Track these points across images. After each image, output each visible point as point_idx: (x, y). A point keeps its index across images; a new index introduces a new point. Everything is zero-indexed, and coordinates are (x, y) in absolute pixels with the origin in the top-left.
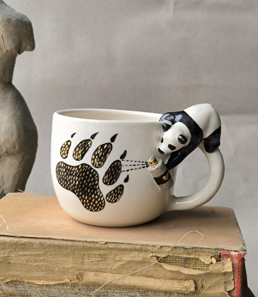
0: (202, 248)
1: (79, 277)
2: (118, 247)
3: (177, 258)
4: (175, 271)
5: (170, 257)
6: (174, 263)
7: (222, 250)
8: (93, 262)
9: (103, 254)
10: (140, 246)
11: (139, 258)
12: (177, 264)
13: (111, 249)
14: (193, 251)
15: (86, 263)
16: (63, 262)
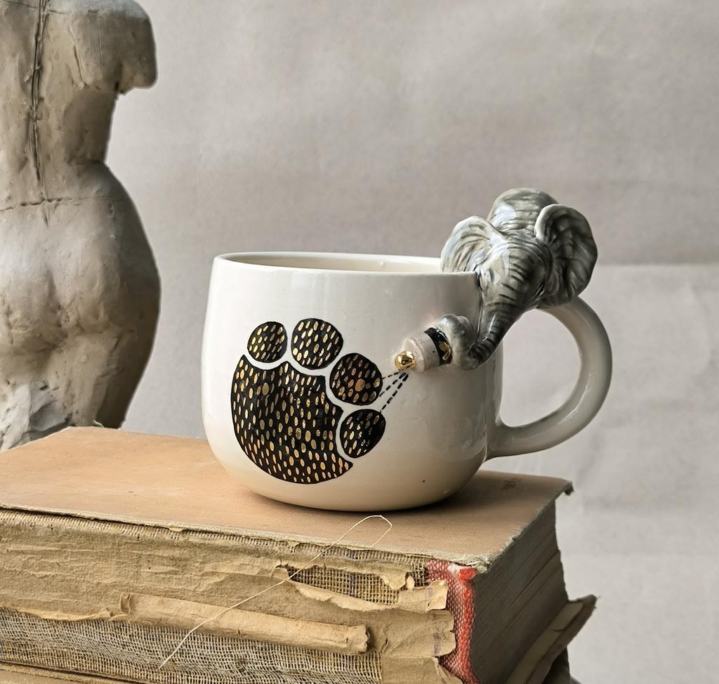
0: (389, 553)
1: (126, 606)
2: (210, 542)
3: (334, 574)
4: (322, 600)
5: (320, 572)
6: (329, 586)
7: (432, 559)
8: (158, 575)
9: (178, 556)
10: (256, 542)
11: (252, 569)
12: (336, 587)
13: (195, 546)
14: (368, 559)
15: (144, 575)
16: (96, 572)
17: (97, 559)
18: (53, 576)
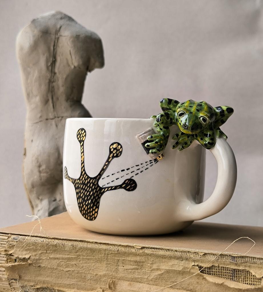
0: (254, 258)
1: (111, 286)
2: (156, 253)
3: (223, 270)
4: (219, 283)
5: (216, 268)
6: (221, 276)
8: (128, 270)
9: (139, 260)
10: (180, 253)
11: (179, 267)
12: (224, 276)
13: (148, 255)
14: (243, 262)
15: (121, 270)
16: (95, 268)
17: (96, 262)
18: (73, 271)
